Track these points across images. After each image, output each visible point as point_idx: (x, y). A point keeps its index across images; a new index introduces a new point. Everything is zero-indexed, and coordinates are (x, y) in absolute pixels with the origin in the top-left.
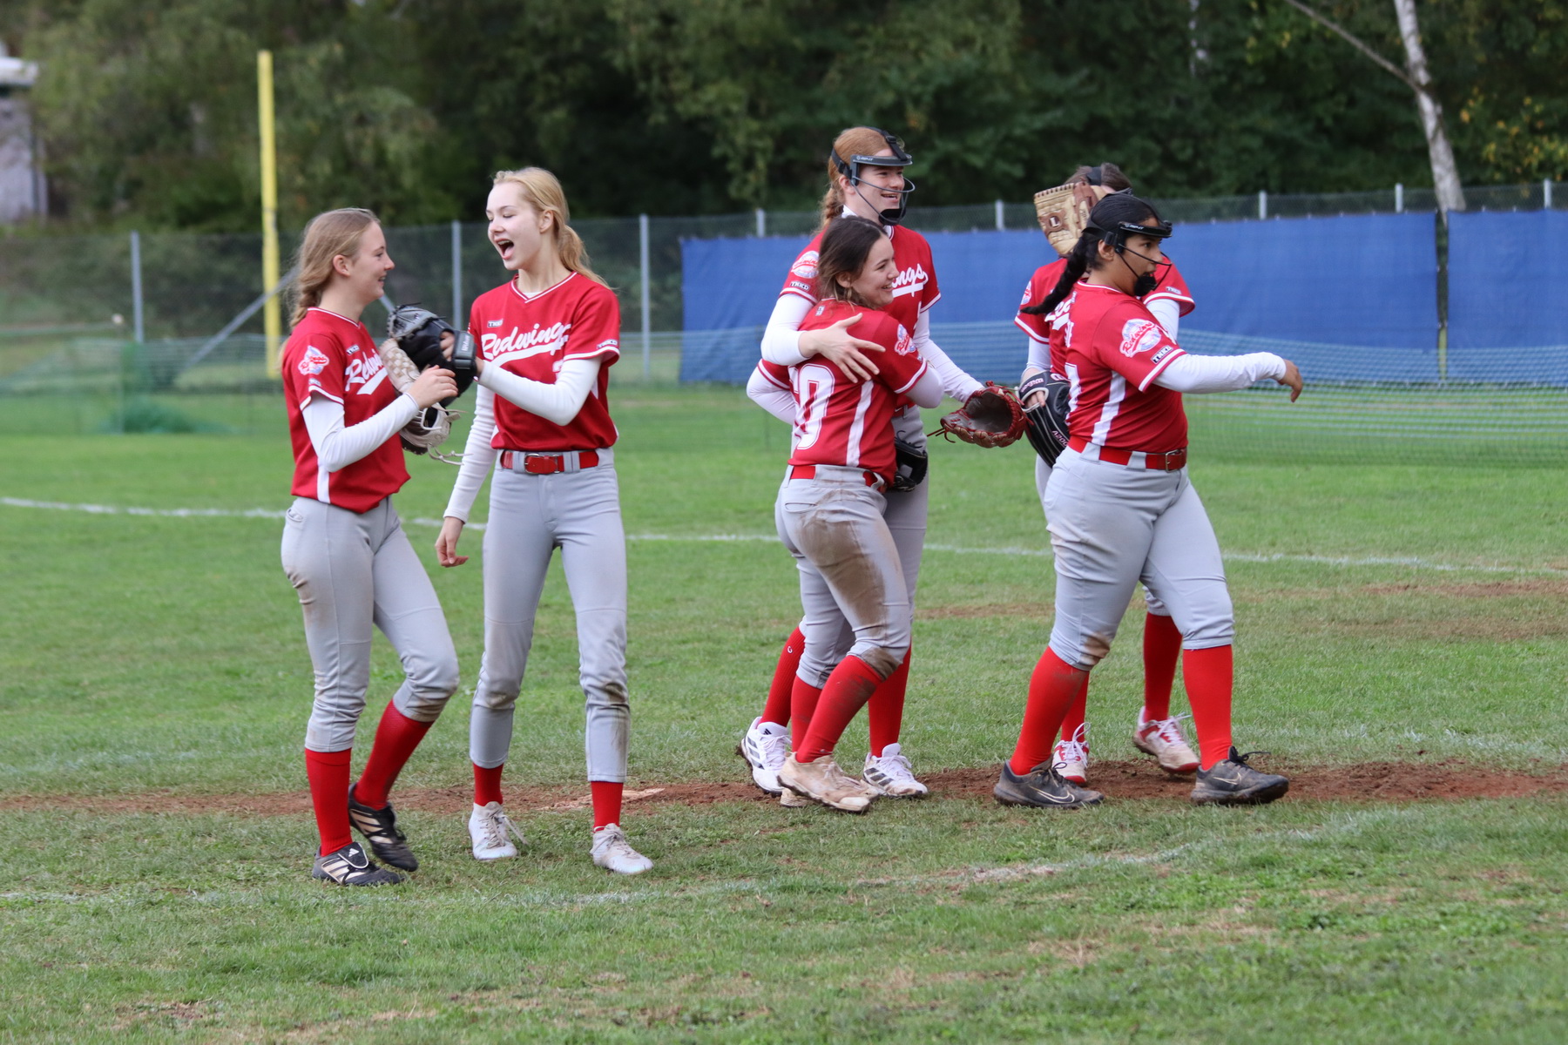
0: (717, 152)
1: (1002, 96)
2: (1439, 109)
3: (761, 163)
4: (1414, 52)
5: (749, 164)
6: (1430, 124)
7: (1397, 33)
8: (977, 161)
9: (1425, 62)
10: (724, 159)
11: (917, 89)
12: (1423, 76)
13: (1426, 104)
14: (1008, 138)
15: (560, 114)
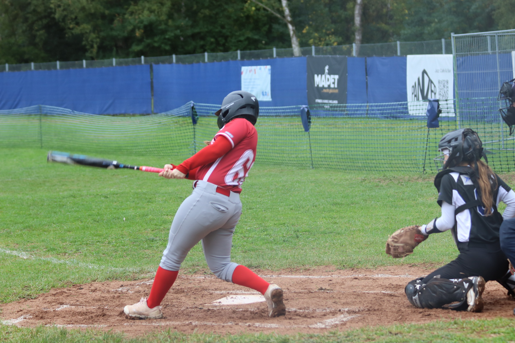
0: (84, 43)
1: (163, 27)
2: (294, 28)
3: (95, 46)
4: (287, 12)
5: (92, 47)
6: (291, 33)
7: (282, 6)
8: (156, 45)
9: (290, 14)
10: (85, 46)
11: (139, 25)
12: (289, 19)
13: (290, 27)
14: (165, 39)
15: (42, 32)
